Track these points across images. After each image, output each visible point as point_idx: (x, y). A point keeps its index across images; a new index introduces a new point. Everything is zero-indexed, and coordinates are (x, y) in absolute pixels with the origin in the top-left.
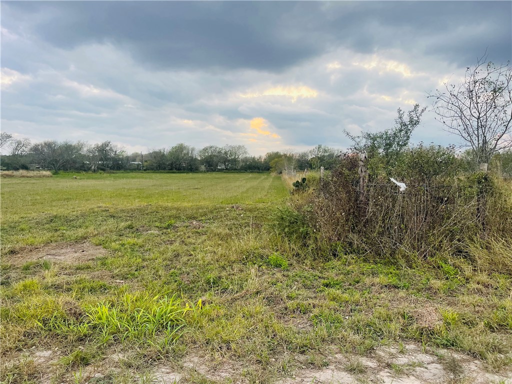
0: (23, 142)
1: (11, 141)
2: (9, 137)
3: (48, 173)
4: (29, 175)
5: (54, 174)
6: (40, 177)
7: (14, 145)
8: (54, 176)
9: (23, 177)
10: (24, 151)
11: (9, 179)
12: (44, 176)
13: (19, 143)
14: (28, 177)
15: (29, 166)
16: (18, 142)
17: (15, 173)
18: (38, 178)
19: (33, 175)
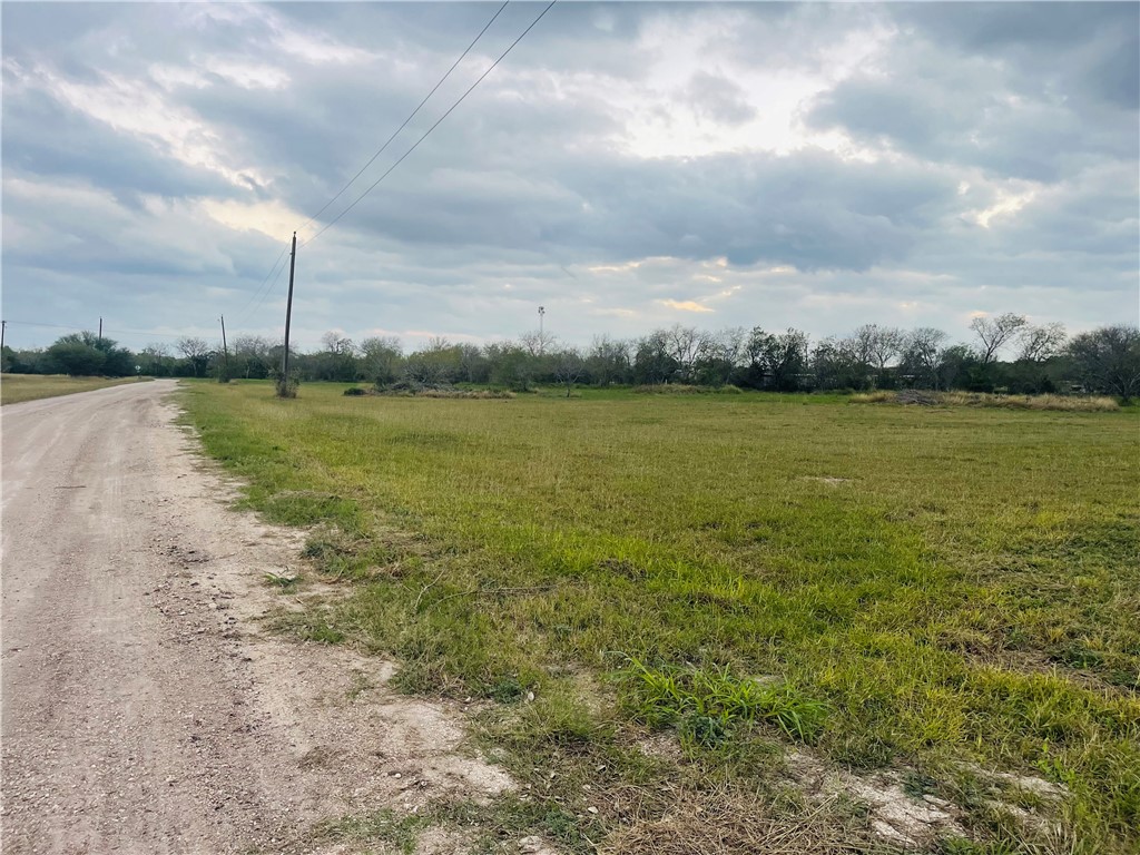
0: (1048, 333)
1: (1022, 332)
2: (1020, 322)
3: (1107, 402)
4: (1063, 405)
5: (1121, 404)
6: (1089, 410)
7: (1029, 341)
8: (1123, 409)
9: (1052, 409)
10: (1048, 351)
11: (1021, 414)
12: (1098, 409)
13: (1040, 335)
14: (1062, 410)
15: (1057, 384)
16: (1037, 333)
17: (1034, 400)
18: (1086, 414)
19: (1073, 406)
